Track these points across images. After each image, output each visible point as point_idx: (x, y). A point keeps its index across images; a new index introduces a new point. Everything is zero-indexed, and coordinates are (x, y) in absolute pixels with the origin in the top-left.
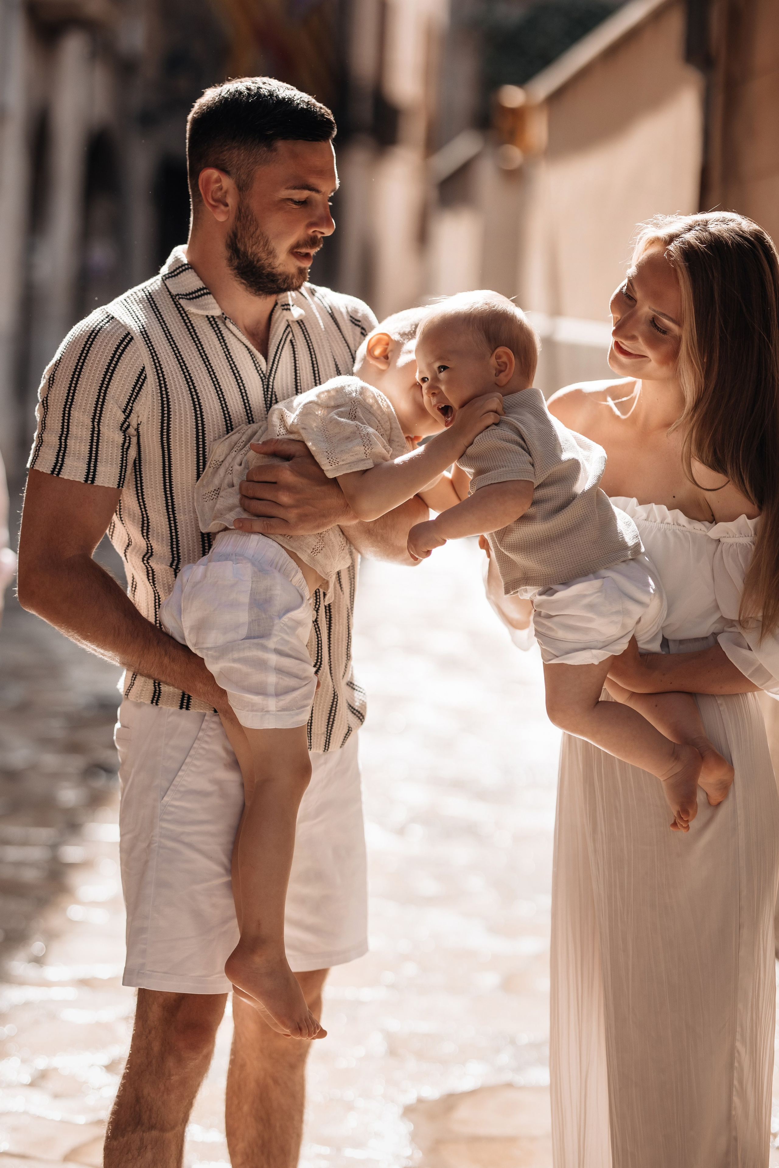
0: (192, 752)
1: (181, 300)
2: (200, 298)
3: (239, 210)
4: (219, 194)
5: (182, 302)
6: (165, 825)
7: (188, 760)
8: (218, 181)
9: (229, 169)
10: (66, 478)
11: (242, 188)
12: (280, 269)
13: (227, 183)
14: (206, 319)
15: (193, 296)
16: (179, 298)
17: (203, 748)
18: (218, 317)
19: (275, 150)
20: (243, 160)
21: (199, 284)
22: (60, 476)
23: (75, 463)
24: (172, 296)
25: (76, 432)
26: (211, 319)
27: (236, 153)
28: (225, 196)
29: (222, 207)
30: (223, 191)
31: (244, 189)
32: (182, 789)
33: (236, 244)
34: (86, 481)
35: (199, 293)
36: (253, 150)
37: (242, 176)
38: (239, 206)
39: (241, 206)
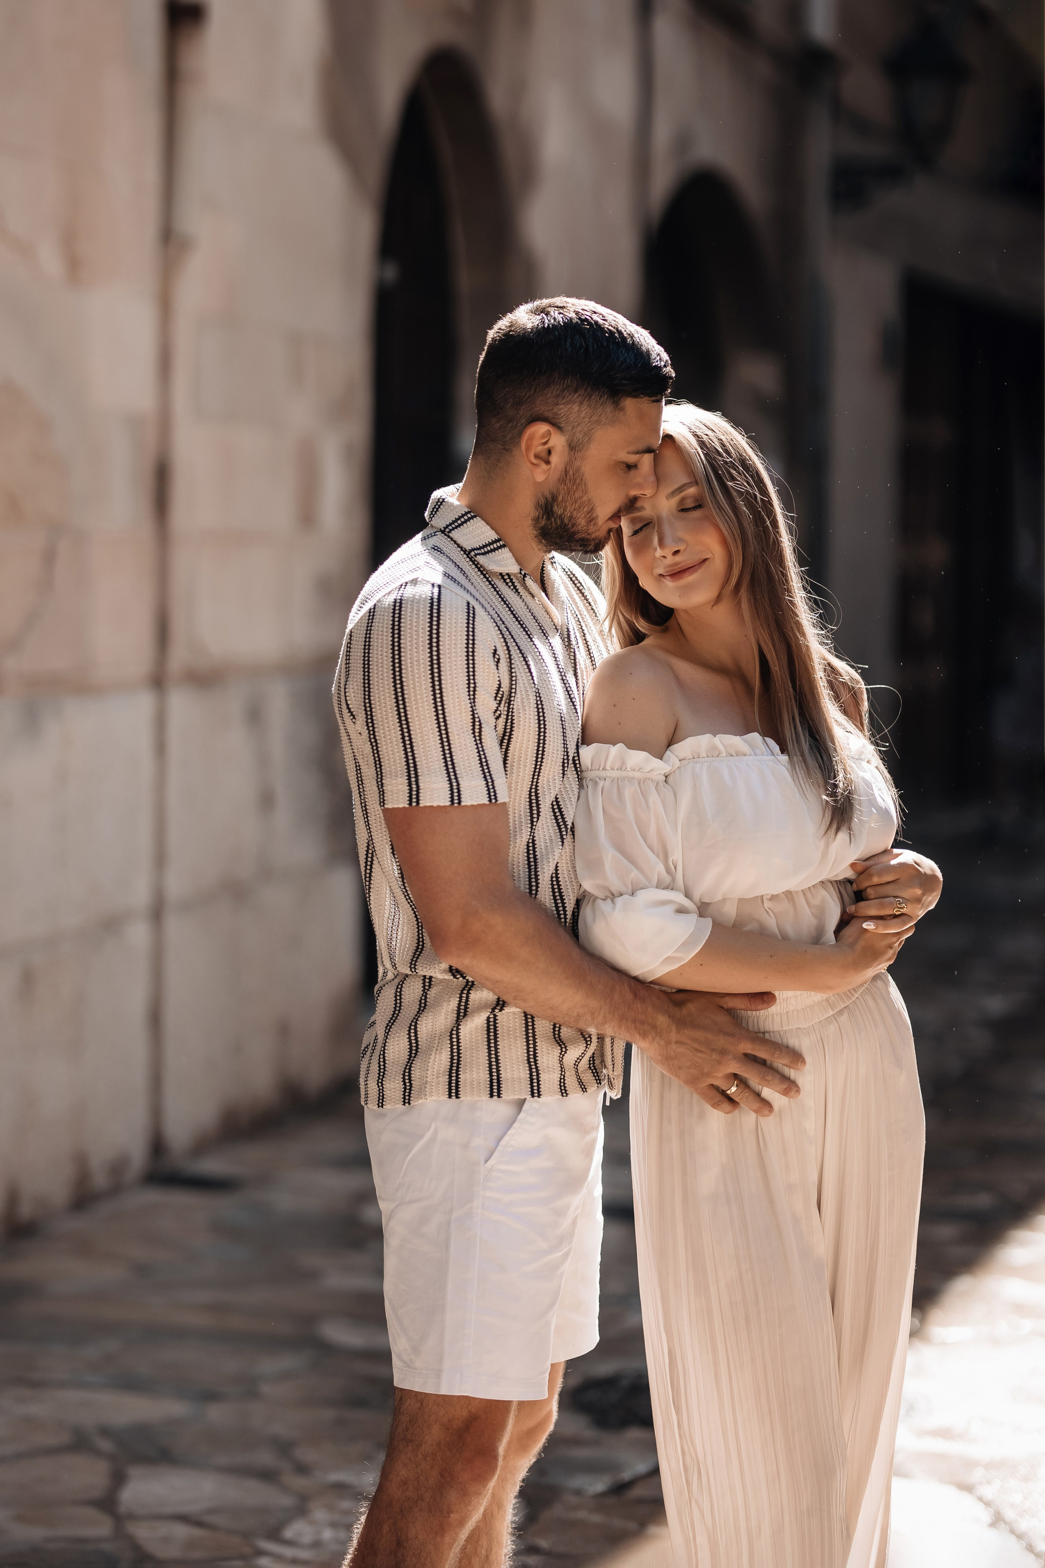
1: (478, 556)
2: (497, 551)
3: (565, 470)
4: (541, 453)
5: (481, 559)
8: (546, 436)
9: (561, 425)
10: (469, 804)
11: (573, 447)
13: (557, 440)
14: (500, 577)
15: (488, 548)
16: (476, 555)
17: (530, 1110)
18: (515, 575)
19: (622, 409)
20: (584, 417)
21: (492, 535)
22: (463, 804)
23: (473, 783)
24: (465, 551)
25: (459, 743)
26: (506, 577)
28: (550, 454)
29: (544, 465)
30: (547, 448)
31: (577, 448)
32: (510, 1149)
33: (552, 507)
34: (490, 801)
35: (495, 546)
36: (598, 406)
37: (578, 434)
38: (566, 468)
39: (568, 469)
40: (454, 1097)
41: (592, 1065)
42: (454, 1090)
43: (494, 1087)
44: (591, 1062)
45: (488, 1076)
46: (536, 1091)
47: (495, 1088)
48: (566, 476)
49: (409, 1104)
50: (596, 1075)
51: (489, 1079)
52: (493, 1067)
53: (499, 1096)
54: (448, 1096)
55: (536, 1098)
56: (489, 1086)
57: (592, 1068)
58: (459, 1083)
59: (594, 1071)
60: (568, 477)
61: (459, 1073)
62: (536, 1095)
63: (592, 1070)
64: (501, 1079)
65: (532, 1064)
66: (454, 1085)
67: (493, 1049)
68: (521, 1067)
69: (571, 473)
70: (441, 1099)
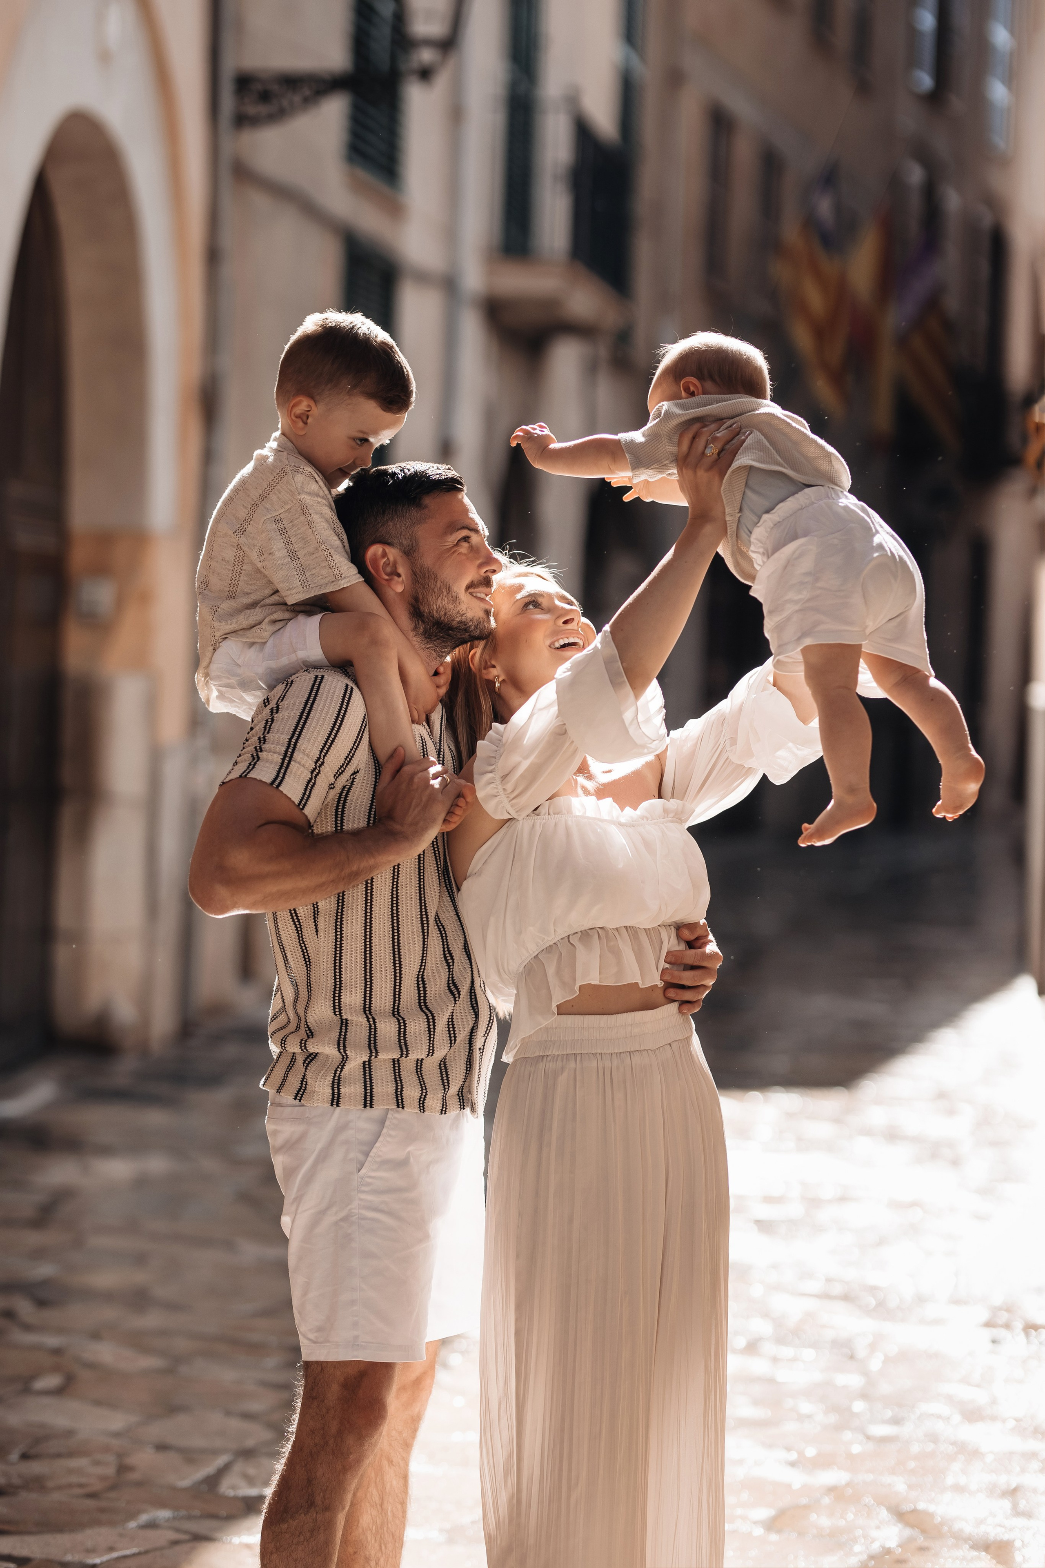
0: (387, 1123)
3: (414, 573)
4: (388, 569)
6: (363, 1196)
7: (385, 1131)
8: (384, 554)
9: (390, 541)
11: (409, 553)
12: (469, 615)
13: (393, 553)
17: (395, 1118)
19: (426, 507)
20: (401, 527)
27: (391, 524)
28: (396, 567)
29: (396, 578)
30: (391, 564)
31: (412, 552)
32: (378, 1160)
33: (419, 609)
36: (406, 514)
37: (405, 542)
38: (413, 571)
39: (414, 570)
40: (335, 1106)
41: (460, 1093)
42: (336, 1100)
43: (368, 1097)
44: (460, 1090)
45: (363, 1090)
46: (400, 1104)
47: (368, 1101)
48: (416, 576)
49: (300, 1101)
50: (461, 1101)
51: (364, 1093)
52: (367, 1083)
53: (371, 1107)
54: (330, 1104)
55: (400, 1109)
56: (363, 1098)
57: (460, 1095)
58: (340, 1095)
59: (461, 1098)
60: (418, 576)
61: (340, 1087)
62: (401, 1106)
63: (459, 1097)
64: (373, 1093)
65: (398, 1082)
66: (336, 1096)
67: (367, 1069)
68: (389, 1084)
69: (418, 572)
70: (325, 1106)
